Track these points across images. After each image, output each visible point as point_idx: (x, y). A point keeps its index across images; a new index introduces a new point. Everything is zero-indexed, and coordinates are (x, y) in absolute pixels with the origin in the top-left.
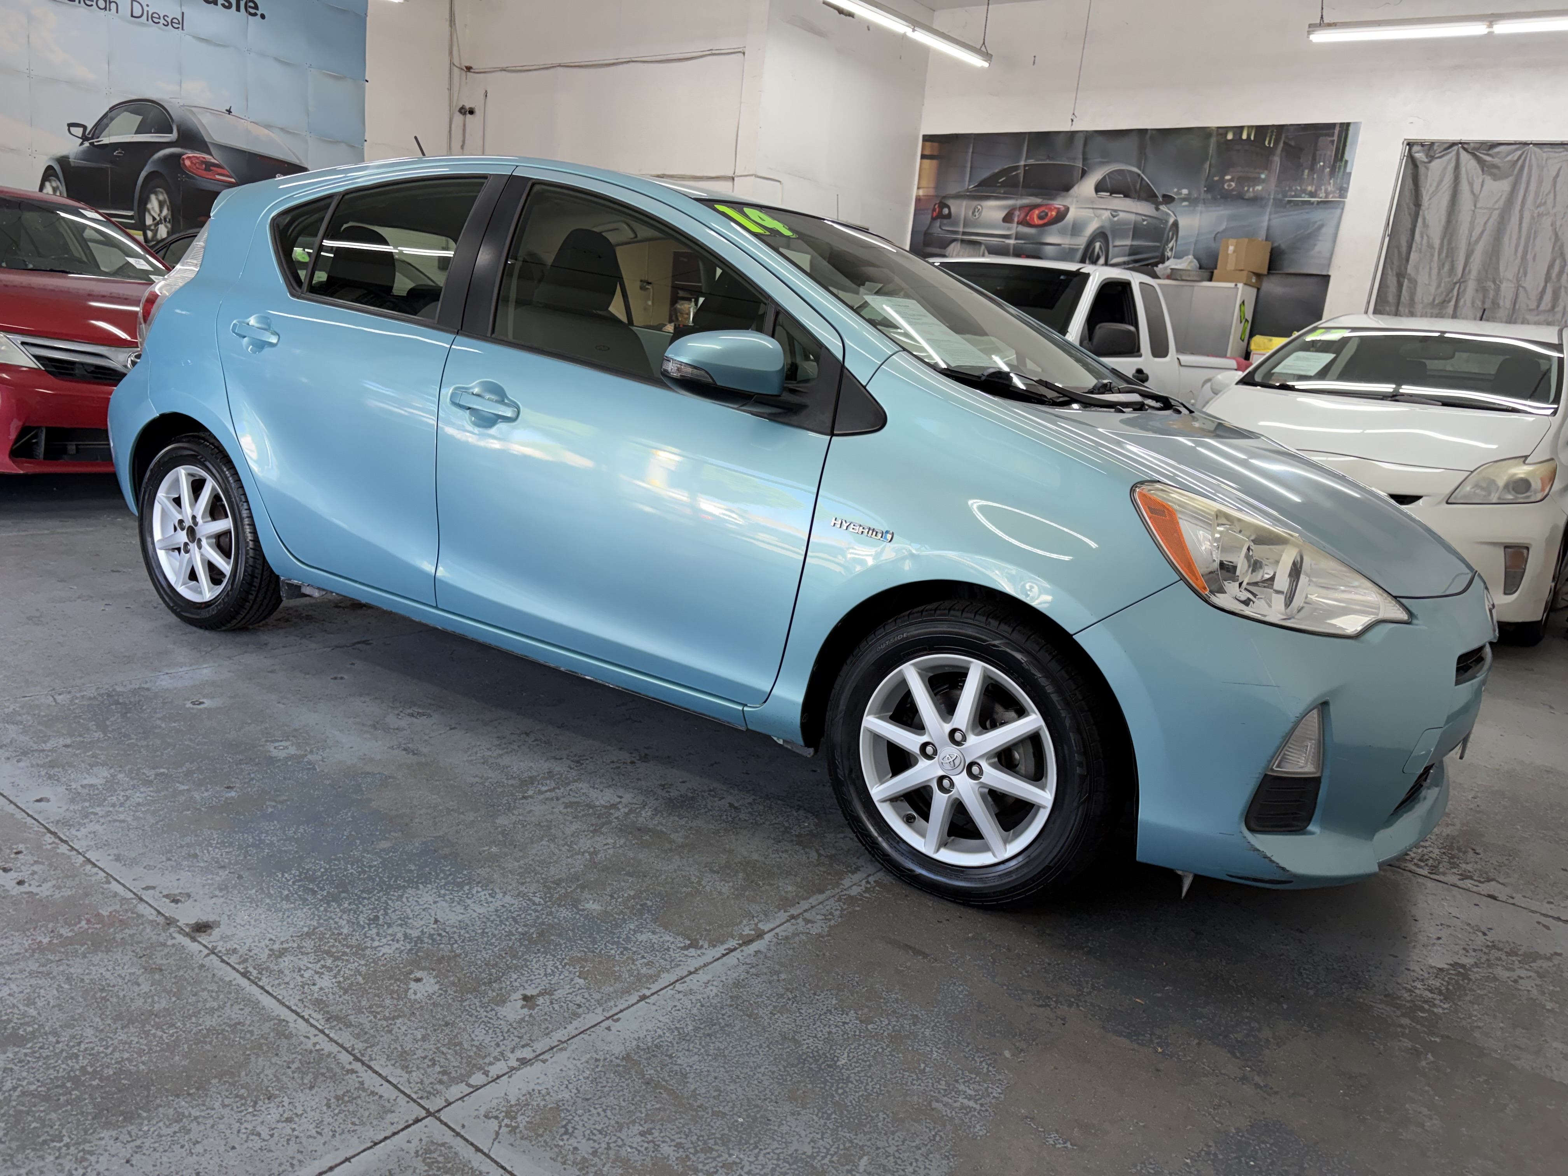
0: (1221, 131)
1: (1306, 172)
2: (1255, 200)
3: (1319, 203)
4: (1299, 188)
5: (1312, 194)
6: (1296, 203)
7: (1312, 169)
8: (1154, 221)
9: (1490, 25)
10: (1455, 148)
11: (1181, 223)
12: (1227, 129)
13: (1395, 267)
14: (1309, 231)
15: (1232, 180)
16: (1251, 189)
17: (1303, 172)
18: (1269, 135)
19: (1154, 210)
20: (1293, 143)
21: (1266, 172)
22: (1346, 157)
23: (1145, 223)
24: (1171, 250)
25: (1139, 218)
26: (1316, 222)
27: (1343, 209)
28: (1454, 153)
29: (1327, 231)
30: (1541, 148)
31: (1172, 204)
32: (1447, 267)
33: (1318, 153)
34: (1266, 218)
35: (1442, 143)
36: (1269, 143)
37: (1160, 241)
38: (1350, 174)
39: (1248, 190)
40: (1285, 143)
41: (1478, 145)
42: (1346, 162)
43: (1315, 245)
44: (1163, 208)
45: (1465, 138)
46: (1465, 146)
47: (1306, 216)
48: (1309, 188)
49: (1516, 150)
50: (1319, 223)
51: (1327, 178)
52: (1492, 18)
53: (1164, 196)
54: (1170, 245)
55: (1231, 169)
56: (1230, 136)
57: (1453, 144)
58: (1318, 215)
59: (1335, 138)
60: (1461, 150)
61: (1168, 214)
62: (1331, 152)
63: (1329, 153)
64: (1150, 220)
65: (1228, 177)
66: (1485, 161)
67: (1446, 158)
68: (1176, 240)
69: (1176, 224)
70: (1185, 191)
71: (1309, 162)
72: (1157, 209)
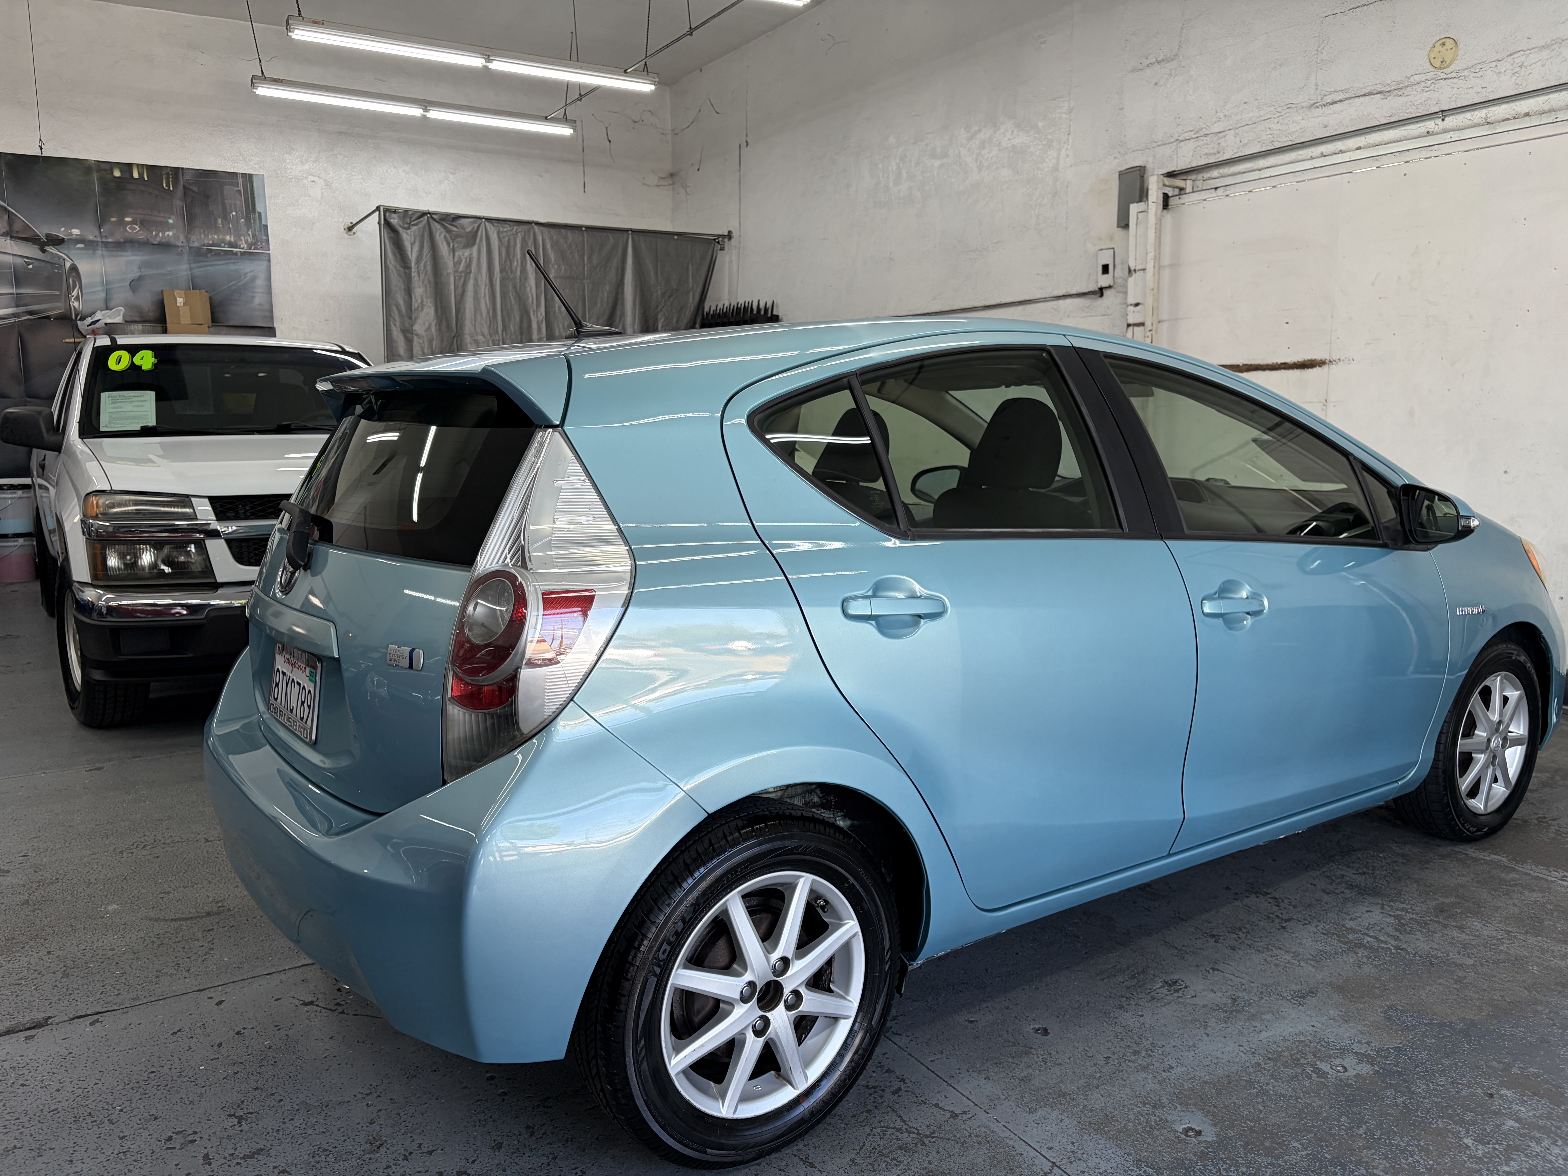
0: (103, 166)
1: (220, 221)
2: (165, 246)
3: (243, 254)
4: (216, 237)
5: (231, 245)
6: (218, 254)
7: (225, 218)
8: (43, 264)
9: (426, 110)
10: (426, 217)
11: (82, 267)
12: (112, 165)
13: (398, 324)
14: (243, 282)
15: (134, 222)
16: (161, 235)
17: (216, 222)
18: (164, 177)
19: (40, 253)
20: (196, 189)
21: (173, 217)
22: (259, 208)
23: (31, 266)
24: (77, 298)
25: (19, 261)
26: (246, 274)
27: (269, 261)
28: (426, 221)
29: (260, 282)
30: (492, 223)
31: (62, 246)
32: (444, 323)
33: (228, 202)
34: (185, 266)
35: (415, 212)
36: (168, 185)
37: (60, 290)
38: (266, 226)
39: (157, 235)
40: (184, 187)
41: (444, 217)
42: (260, 214)
43: (254, 297)
44: (50, 249)
45: (433, 209)
46: (434, 216)
47: (233, 267)
48: (228, 238)
49: (474, 222)
50: (249, 275)
51: (244, 228)
52: (426, 104)
53: (47, 236)
54: (75, 293)
55: (131, 211)
56: (117, 173)
57: (424, 214)
58: (247, 267)
59: (241, 188)
60: (430, 220)
61: (60, 257)
62: (241, 202)
63: (238, 203)
64: (37, 263)
65: (128, 219)
66: (452, 231)
67: (420, 225)
68: (81, 288)
69: (74, 269)
70: (76, 232)
71: (220, 210)
72: (44, 251)
